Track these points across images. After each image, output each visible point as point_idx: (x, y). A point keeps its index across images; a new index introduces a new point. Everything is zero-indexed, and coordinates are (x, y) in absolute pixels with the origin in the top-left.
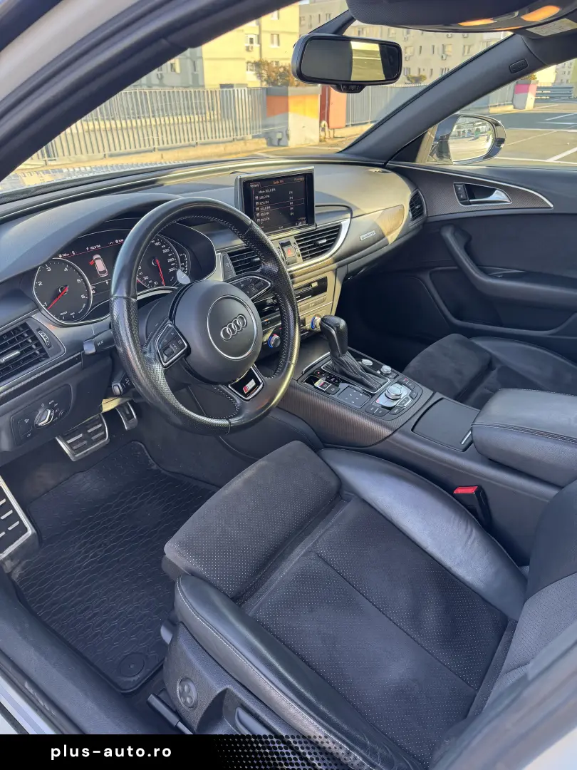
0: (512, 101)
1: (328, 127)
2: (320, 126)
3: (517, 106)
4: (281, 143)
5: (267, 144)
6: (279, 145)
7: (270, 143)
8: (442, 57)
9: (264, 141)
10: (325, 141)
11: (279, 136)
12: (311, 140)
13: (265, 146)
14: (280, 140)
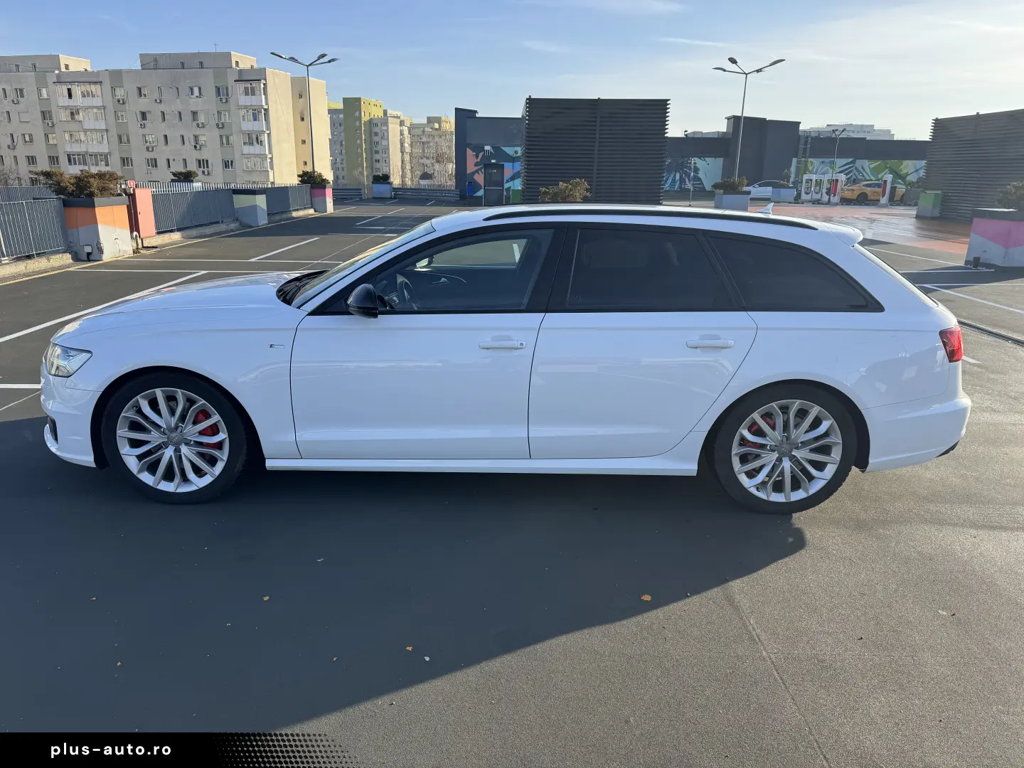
0: (312, 204)
1: (140, 237)
2: (132, 237)
3: (318, 209)
4: (92, 258)
5: (72, 259)
6: (89, 260)
7: (76, 258)
8: (195, 147)
9: (69, 256)
10: (139, 252)
11: (88, 249)
12: (125, 251)
13: (71, 261)
14: (89, 254)
